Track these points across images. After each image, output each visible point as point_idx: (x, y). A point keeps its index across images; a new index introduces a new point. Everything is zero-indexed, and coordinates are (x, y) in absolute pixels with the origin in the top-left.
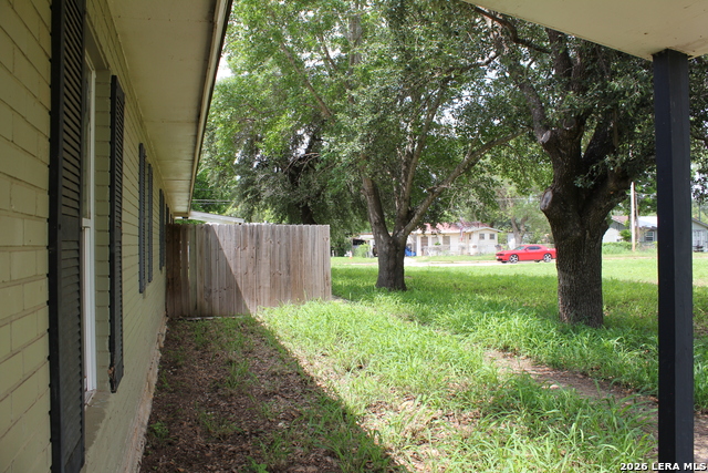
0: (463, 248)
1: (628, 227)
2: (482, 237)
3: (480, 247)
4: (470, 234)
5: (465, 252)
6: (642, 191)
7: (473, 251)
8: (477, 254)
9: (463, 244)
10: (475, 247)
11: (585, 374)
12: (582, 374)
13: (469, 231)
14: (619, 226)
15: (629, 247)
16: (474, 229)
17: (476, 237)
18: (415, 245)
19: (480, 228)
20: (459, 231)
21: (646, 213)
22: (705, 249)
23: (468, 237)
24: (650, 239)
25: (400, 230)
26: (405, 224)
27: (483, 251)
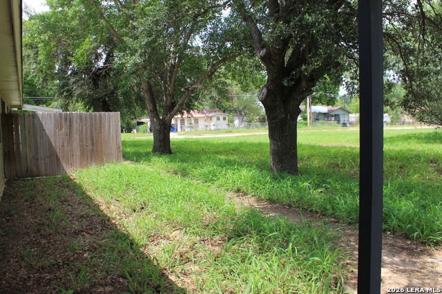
0: (207, 126)
1: (306, 112)
2: (218, 119)
3: (217, 125)
4: (211, 118)
5: (208, 128)
7: (213, 128)
8: (215, 130)
9: (206, 123)
10: (214, 125)
11: (290, 206)
12: (288, 206)
13: (211, 115)
15: (306, 124)
16: (213, 114)
17: (214, 119)
18: (177, 124)
19: (217, 113)
20: (204, 115)
21: (316, 104)
22: (348, 125)
23: (209, 119)
24: (318, 119)
25: (167, 115)
26: (170, 111)
27: (219, 128)
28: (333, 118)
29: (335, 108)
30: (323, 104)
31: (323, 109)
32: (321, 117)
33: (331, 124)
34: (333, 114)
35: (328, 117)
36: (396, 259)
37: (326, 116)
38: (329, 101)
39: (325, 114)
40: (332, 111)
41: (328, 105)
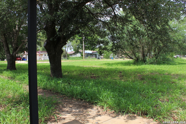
0: (40, 58)
1: (83, 53)
2: (45, 55)
3: (45, 58)
4: (42, 54)
5: (41, 59)
6: (86, 44)
7: (43, 59)
8: (44, 60)
9: (40, 57)
10: (43, 58)
11: (50, 91)
13: (42, 53)
14: (80, 53)
15: (83, 58)
16: (43, 53)
17: (43, 55)
19: (45, 53)
20: (39, 54)
21: (87, 50)
22: (100, 58)
23: (41, 55)
24: (88, 56)
25: (14, 52)
26: (15, 51)
27: (45, 59)
28: (94, 56)
29: (95, 51)
30: (90, 50)
31: (90, 52)
32: (89, 55)
33: (93, 58)
34: (94, 54)
35: (92, 55)
36: (77, 110)
37: (91, 55)
38: (92, 48)
39: (91, 54)
40: (94, 53)
41: (92, 50)
